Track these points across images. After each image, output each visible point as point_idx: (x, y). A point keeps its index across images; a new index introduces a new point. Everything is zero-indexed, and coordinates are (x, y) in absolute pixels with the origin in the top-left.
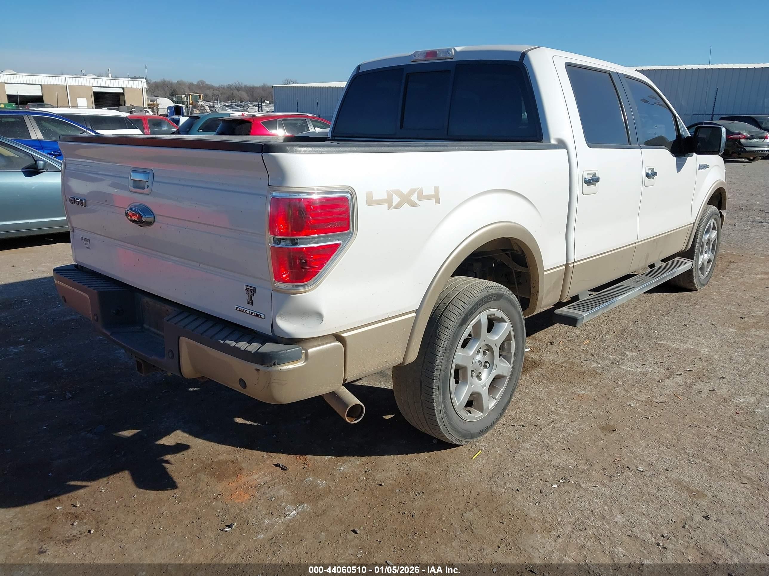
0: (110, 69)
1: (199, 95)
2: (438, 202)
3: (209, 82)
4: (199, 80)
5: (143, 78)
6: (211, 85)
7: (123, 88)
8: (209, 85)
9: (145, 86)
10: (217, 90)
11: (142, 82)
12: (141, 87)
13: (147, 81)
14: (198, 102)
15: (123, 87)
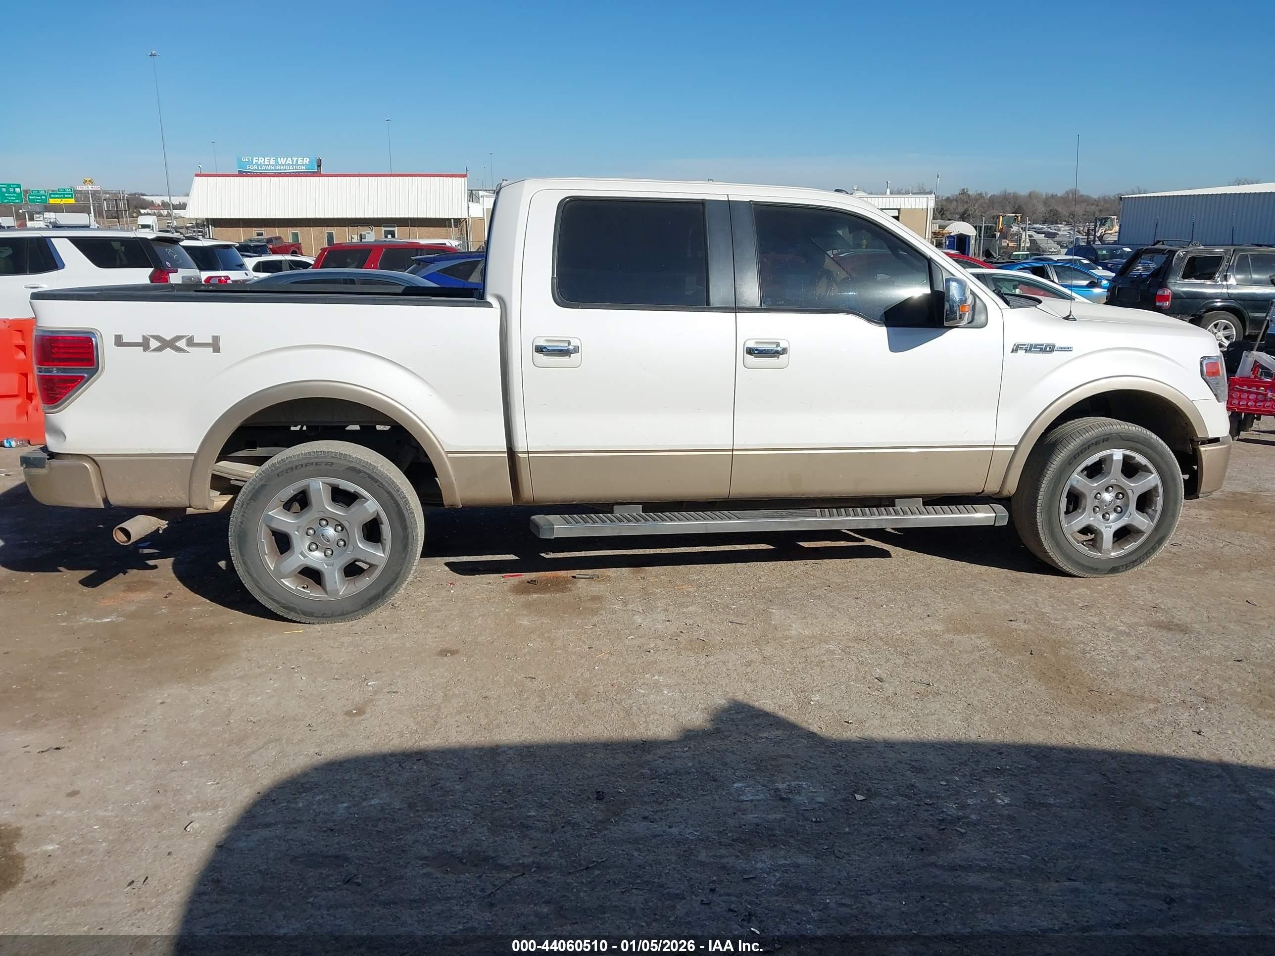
0: (889, 182)
1: (1016, 216)
2: (217, 349)
3: (1084, 191)
4: (1031, 190)
5: (930, 193)
6: (1088, 196)
7: (899, 210)
8: (1084, 196)
9: (932, 204)
10: (1093, 204)
11: (929, 198)
12: (925, 207)
13: (937, 197)
14: (1011, 227)
15: (898, 207)
